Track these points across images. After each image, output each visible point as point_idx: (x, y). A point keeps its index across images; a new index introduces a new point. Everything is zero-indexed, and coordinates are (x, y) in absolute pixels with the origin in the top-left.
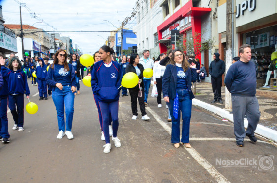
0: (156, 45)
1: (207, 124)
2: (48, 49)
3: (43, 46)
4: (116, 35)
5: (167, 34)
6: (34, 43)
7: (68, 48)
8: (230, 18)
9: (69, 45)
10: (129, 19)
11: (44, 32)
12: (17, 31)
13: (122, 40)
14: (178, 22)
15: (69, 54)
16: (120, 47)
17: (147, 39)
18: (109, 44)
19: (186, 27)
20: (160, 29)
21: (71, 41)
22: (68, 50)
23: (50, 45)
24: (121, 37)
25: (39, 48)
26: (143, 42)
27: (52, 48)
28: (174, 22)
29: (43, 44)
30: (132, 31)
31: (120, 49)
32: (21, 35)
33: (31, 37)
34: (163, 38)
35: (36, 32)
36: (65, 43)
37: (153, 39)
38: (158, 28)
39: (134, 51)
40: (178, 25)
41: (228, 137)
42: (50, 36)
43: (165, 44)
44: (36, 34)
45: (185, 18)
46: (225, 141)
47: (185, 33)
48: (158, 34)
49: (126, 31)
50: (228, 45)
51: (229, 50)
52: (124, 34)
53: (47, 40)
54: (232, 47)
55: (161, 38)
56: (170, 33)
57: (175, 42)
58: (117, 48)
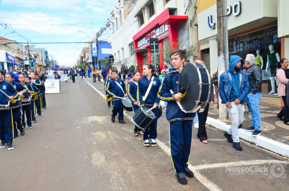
0: (132, 55)
2: (23, 60)
4: (91, 45)
5: (143, 44)
6: (7, 55)
7: (44, 59)
9: (44, 56)
10: (104, 30)
11: (17, 43)
13: (97, 51)
14: (154, 31)
15: (45, 65)
16: (96, 57)
17: (123, 49)
18: (85, 54)
19: (163, 35)
20: (136, 39)
21: (46, 52)
22: (44, 61)
23: (25, 56)
24: (96, 47)
25: (13, 59)
27: (26, 60)
28: (149, 32)
30: (107, 42)
31: (96, 60)
34: (139, 47)
36: (40, 55)
37: (129, 49)
38: (133, 37)
39: (110, 60)
40: (154, 34)
42: (24, 48)
43: (141, 53)
44: (8, 45)
47: (161, 41)
48: (134, 43)
49: (101, 42)
50: (220, 50)
51: (222, 56)
52: (100, 44)
53: (20, 52)
54: (224, 52)
55: (137, 47)
56: (146, 42)
57: (155, 50)
58: (93, 58)
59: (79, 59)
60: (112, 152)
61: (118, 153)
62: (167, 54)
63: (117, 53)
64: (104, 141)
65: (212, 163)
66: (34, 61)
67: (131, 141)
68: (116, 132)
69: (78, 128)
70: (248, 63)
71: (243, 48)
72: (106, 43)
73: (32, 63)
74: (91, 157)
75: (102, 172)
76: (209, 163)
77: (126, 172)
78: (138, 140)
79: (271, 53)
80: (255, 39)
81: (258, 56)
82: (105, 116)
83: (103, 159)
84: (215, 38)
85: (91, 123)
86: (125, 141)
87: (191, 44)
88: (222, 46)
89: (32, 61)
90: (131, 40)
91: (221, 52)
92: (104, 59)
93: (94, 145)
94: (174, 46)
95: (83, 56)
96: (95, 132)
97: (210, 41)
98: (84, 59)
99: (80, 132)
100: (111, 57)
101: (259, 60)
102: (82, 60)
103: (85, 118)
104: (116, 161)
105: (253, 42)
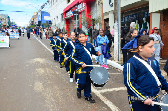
0: (63, 21)
4: (38, 14)
5: (70, 14)
7: (7, 21)
13: (41, 17)
15: (8, 25)
16: (41, 21)
17: (57, 17)
18: (34, 20)
20: (65, 11)
22: (7, 23)
24: (41, 15)
26: (55, 19)
28: (73, 7)
31: (41, 23)
34: (67, 16)
37: (61, 17)
39: (49, 24)
40: (76, 8)
43: (68, 20)
47: (81, 13)
48: (64, 14)
49: (44, 12)
50: (115, 19)
51: (116, 23)
52: (43, 13)
54: (118, 21)
55: (66, 16)
56: (72, 14)
57: (76, 18)
58: (39, 22)
59: (30, 23)
60: (48, 81)
61: (51, 83)
62: (84, 21)
63: (54, 20)
64: (43, 75)
65: (109, 88)
67: (60, 74)
68: (51, 68)
69: (27, 66)
70: (132, 28)
71: (128, 19)
72: (47, 13)
74: (34, 85)
75: (40, 95)
76: (107, 88)
77: (56, 95)
78: (65, 73)
79: (144, 22)
80: (135, 14)
81: (137, 24)
82: (45, 58)
83: (41, 86)
84: (112, 12)
85: (35, 62)
86: (56, 74)
87: (98, 15)
88: (116, 17)
90: (62, 12)
91: (116, 20)
92: (45, 23)
93: (36, 77)
94: (88, 16)
95: (33, 20)
96: (38, 68)
97: (110, 14)
98: (33, 22)
99: (28, 69)
100: (50, 21)
101: (137, 26)
102: (32, 23)
103: (32, 59)
104: (50, 88)
105: (134, 16)
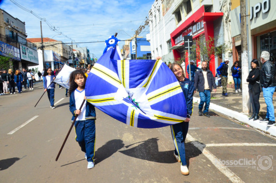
0: (170, 51)
1: (225, 129)
3: (62, 57)
4: (131, 43)
5: (181, 40)
6: (54, 54)
7: (86, 57)
8: (244, 21)
9: (86, 55)
10: (143, 28)
11: (62, 43)
12: (38, 44)
13: (136, 48)
14: (191, 28)
15: (87, 63)
16: (135, 55)
17: (161, 46)
18: (124, 52)
19: (199, 32)
20: (173, 36)
21: (88, 51)
22: (85, 60)
23: (69, 56)
24: (135, 45)
25: (59, 59)
26: (157, 49)
27: (70, 58)
28: (186, 29)
29: (62, 55)
30: (146, 39)
31: (135, 57)
32: (42, 48)
33: (51, 48)
35: (56, 44)
36: (82, 54)
37: (167, 46)
38: (171, 35)
40: (191, 31)
41: (248, 142)
42: (68, 48)
43: (179, 50)
44: (55, 46)
45: (197, 24)
46: (245, 146)
47: (198, 37)
48: (172, 40)
52: (138, 42)
53: (66, 52)
55: (174, 44)
56: (183, 39)
57: (189, 47)
58: (132, 55)
66: (77, 60)
73: (75, 61)
89: (75, 60)
92: (142, 56)
95: (123, 53)
98: (123, 57)
100: (149, 54)
